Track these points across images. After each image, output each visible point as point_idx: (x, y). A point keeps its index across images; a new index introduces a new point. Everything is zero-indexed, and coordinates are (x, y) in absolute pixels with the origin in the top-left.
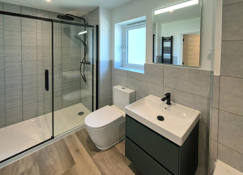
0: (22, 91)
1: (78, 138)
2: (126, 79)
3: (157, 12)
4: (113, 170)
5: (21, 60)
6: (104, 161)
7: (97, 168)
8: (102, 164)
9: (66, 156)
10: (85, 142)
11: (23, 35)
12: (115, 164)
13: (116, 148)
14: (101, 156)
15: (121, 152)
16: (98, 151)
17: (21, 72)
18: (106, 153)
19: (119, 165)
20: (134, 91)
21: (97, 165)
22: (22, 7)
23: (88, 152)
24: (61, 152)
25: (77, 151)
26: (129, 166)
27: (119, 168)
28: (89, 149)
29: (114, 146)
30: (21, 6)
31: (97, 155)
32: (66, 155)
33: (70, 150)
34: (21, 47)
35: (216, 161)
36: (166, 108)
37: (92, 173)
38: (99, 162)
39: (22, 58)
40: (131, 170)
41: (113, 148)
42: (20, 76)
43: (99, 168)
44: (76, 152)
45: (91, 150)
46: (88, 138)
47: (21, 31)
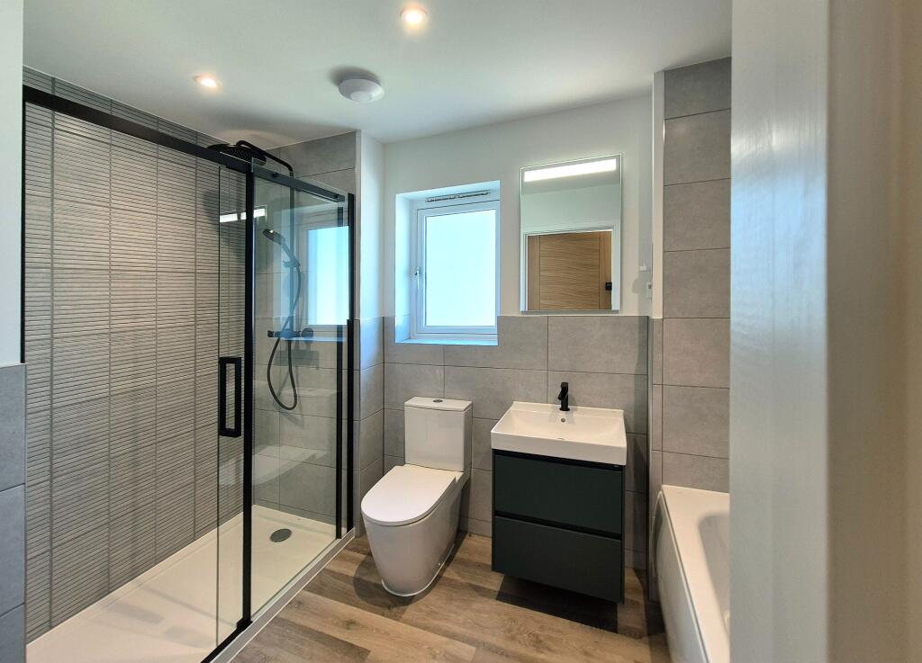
0: (51, 480)
1: (326, 596)
2: (439, 371)
3: (530, 176)
4: (469, 621)
5: (49, 331)
6: (437, 613)
7: (429, 633)
8: (436, 622)
9: (327, 648)
10: (357, 598)
11: (59, 218)
12: (465, 609)
13: (448, 579)
14: (424, 608)
15: (463, 581)
16: (408, 601)
17: (48, 393)
18: (431, 597)
19: (475, 606)
20: (470, 402)
21: (426, 628)
22: (57, 85)
23: (383, 615)
24: (301, 647)
25: (350, 624)
26: (497, 599)
27: (479, 611)
28: (381, 606)
29: (439, 577)
30: (53, 79)
31: (410, 611)
32: (321, 645)
33: (327, 632)
34: (49, 270)
35: (660, 489)
36: (563, 420)
37: (426, 647)
38: (426, 622)
39: (52, 324)
40: (506, 604)
41: (440, 581)
42: (43, 413)
43: (437, 631)
44: (348, 629)
45: (389, 607)
46: (355, 586)
47: (53, 199)
